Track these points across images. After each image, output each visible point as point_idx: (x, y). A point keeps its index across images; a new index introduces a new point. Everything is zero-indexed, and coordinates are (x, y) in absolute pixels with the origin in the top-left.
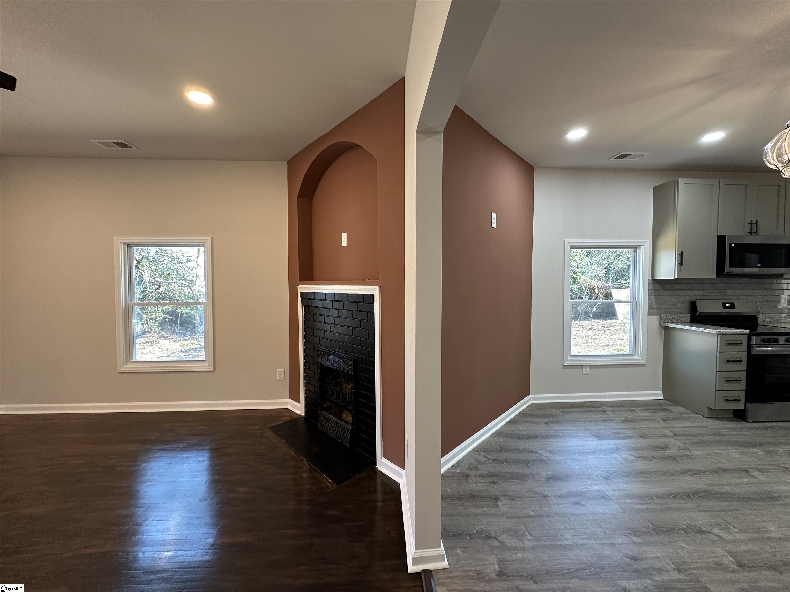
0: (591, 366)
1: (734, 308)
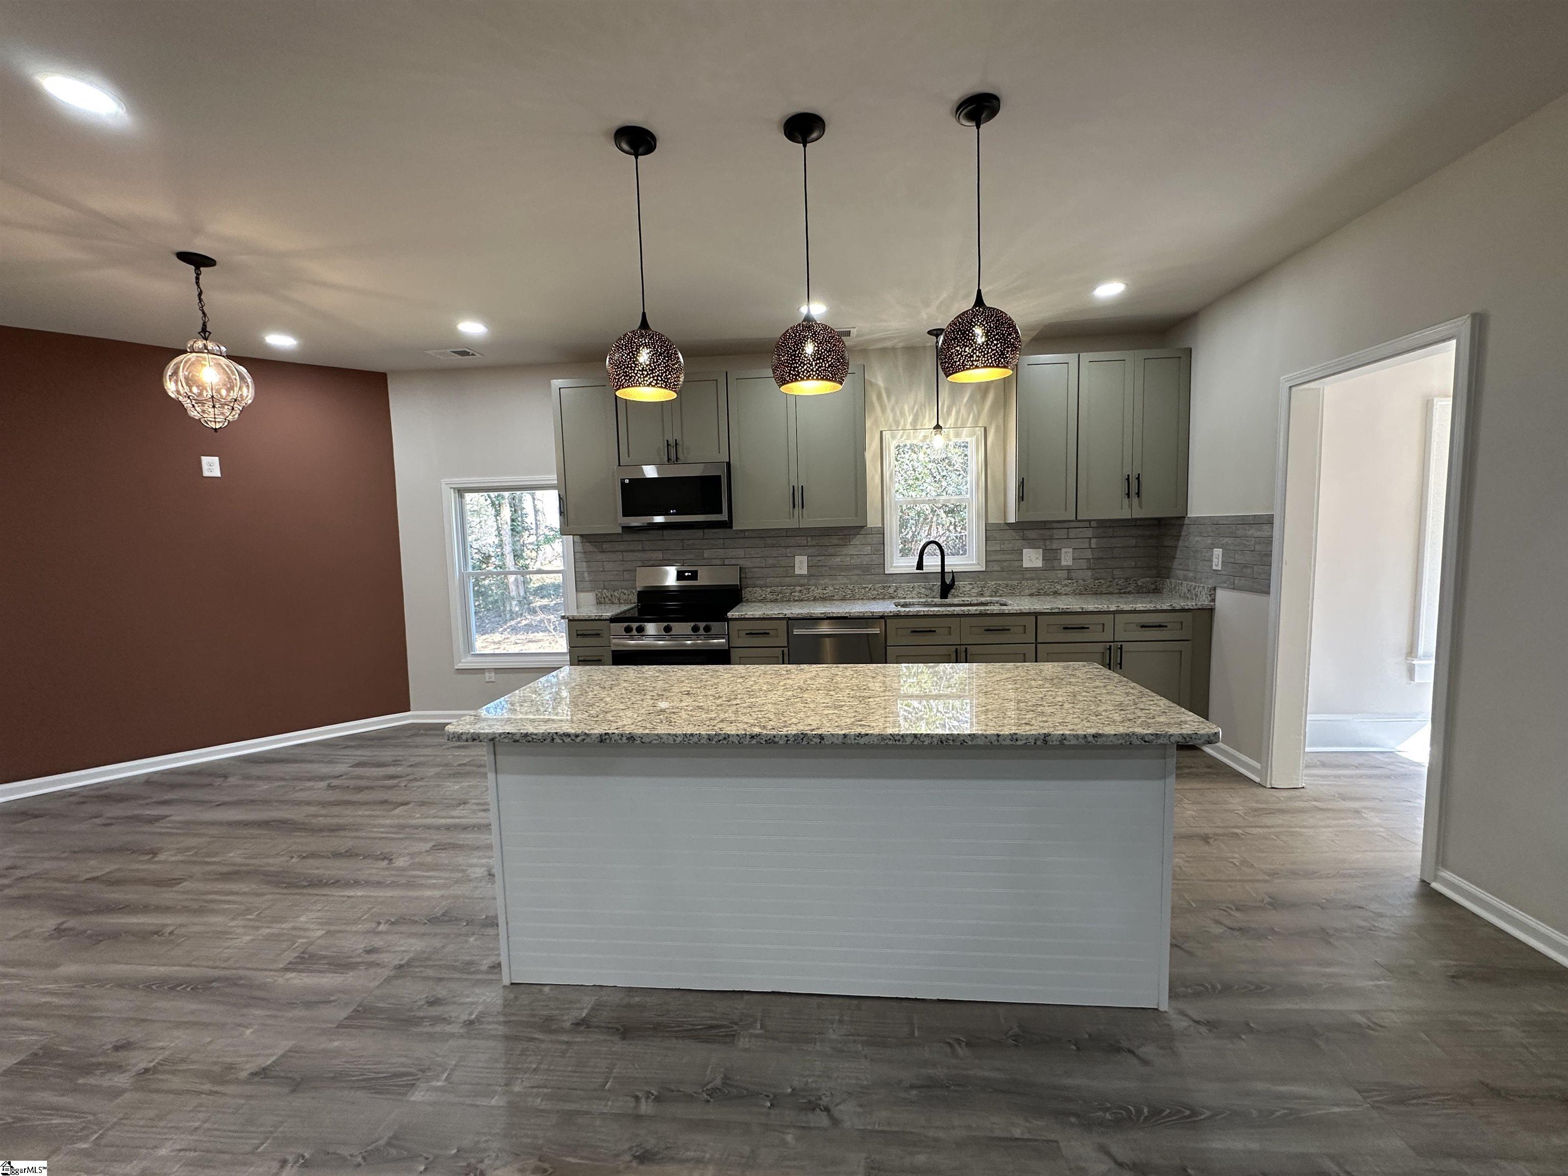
0: (497, 670)
1: (696, 579)
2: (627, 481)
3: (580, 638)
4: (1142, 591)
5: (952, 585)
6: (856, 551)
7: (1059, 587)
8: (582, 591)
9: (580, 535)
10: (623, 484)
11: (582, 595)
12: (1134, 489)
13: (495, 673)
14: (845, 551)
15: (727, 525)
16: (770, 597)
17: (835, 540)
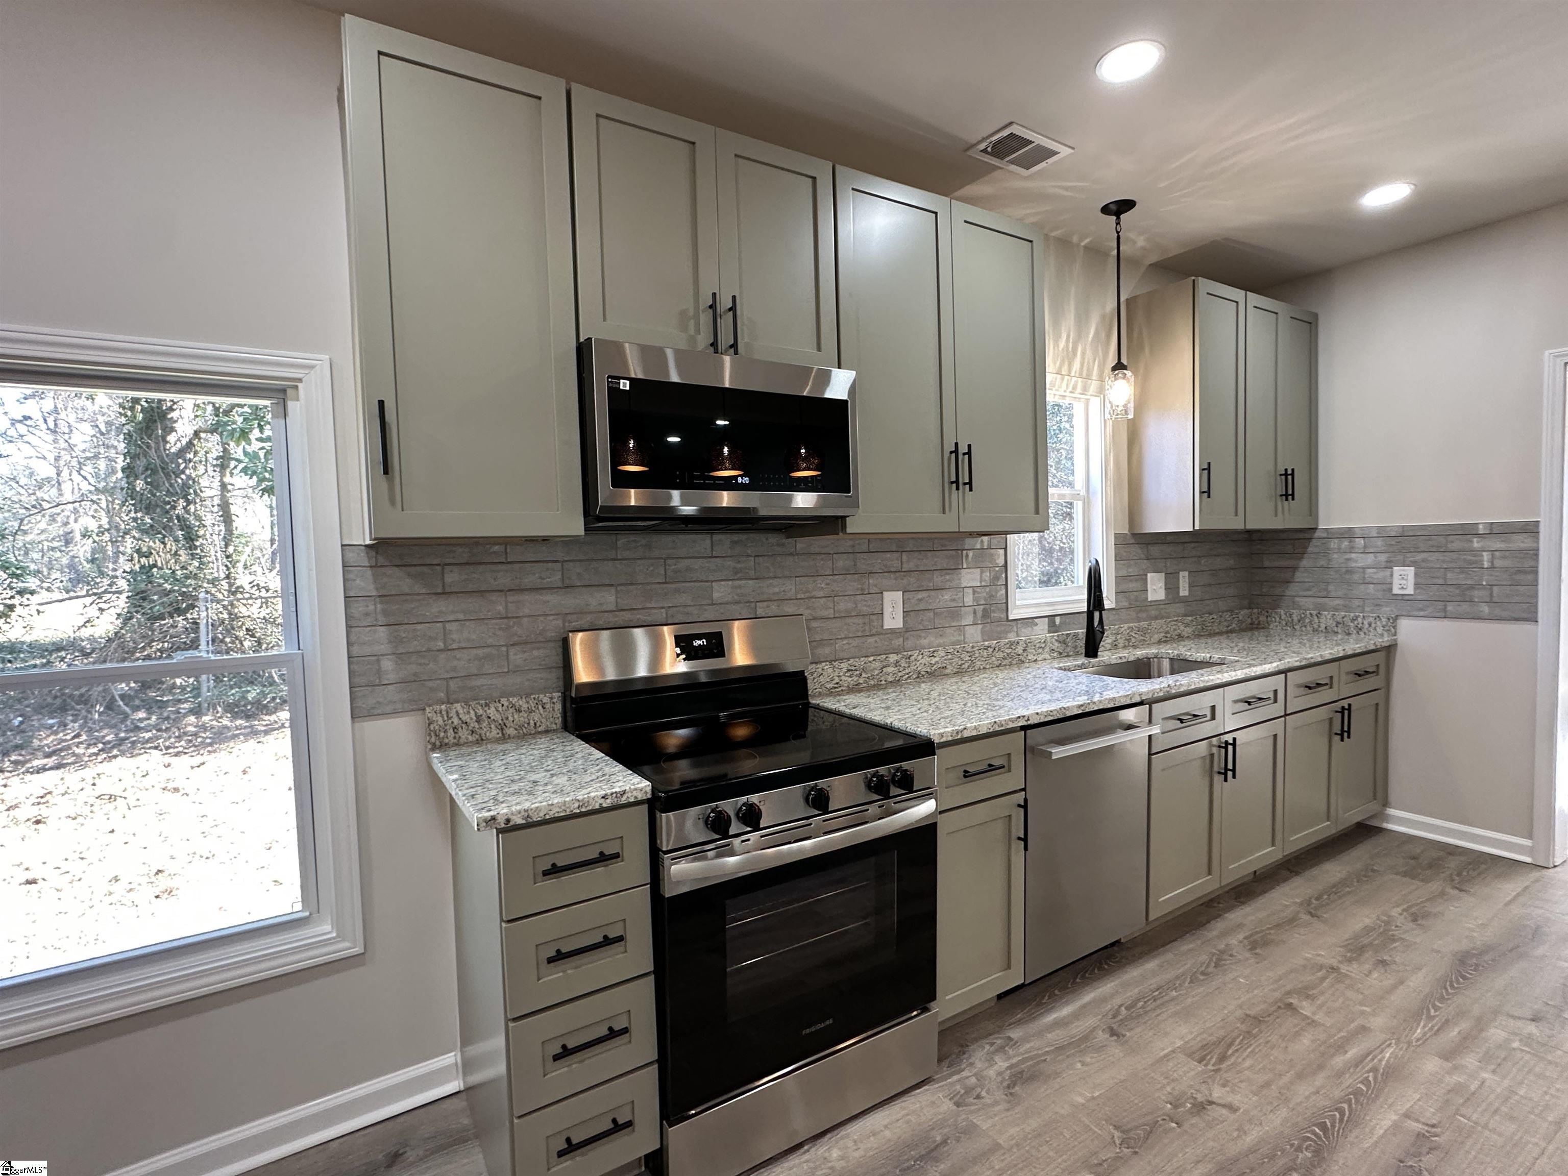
1: (723, 654)
6: (969, 580)
7: (1182, 627)
12: (1290, 488)
14: (954, 580)
16: (847, 681)
17: (941, 561)
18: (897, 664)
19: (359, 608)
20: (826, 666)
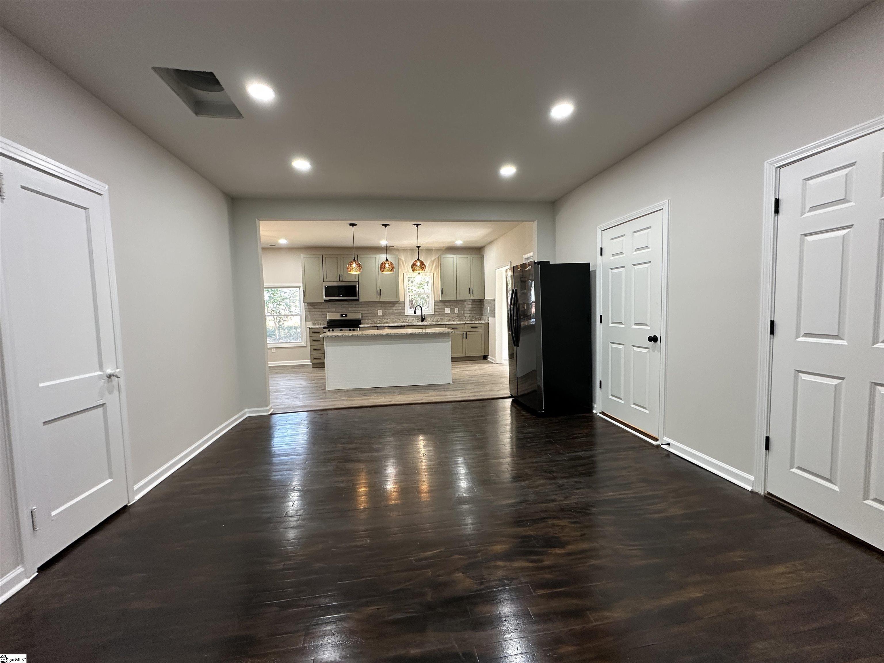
1: (347, 317)
2: (327, 287)
3: (313, 334)
4: (476, 320)
5: (424, 318)
6: (396, 309)
7: (454, 319)
8: (307, 321)
9: (307, 303)
10: (325, 287)
11: (307, 322)
12: (471, 292)
13: (276, 349)
14: (394, 308)
15: (358, 300)
16: (370, 322)
17: (390, 305)
18: (380, 321)
19: (306, 310)
20: (366, 320)
